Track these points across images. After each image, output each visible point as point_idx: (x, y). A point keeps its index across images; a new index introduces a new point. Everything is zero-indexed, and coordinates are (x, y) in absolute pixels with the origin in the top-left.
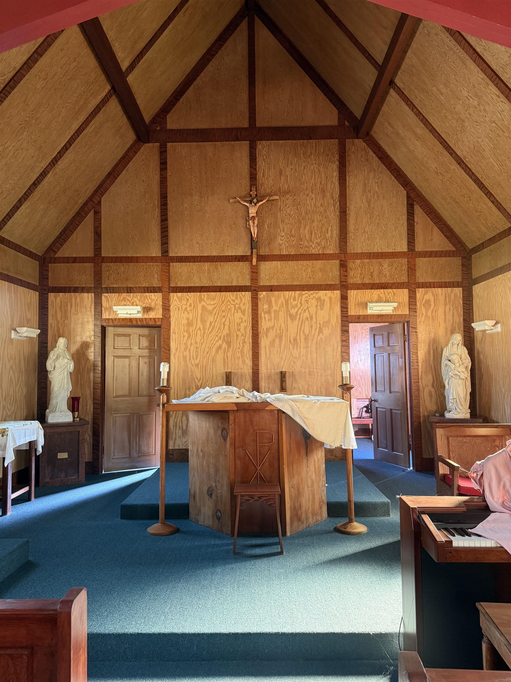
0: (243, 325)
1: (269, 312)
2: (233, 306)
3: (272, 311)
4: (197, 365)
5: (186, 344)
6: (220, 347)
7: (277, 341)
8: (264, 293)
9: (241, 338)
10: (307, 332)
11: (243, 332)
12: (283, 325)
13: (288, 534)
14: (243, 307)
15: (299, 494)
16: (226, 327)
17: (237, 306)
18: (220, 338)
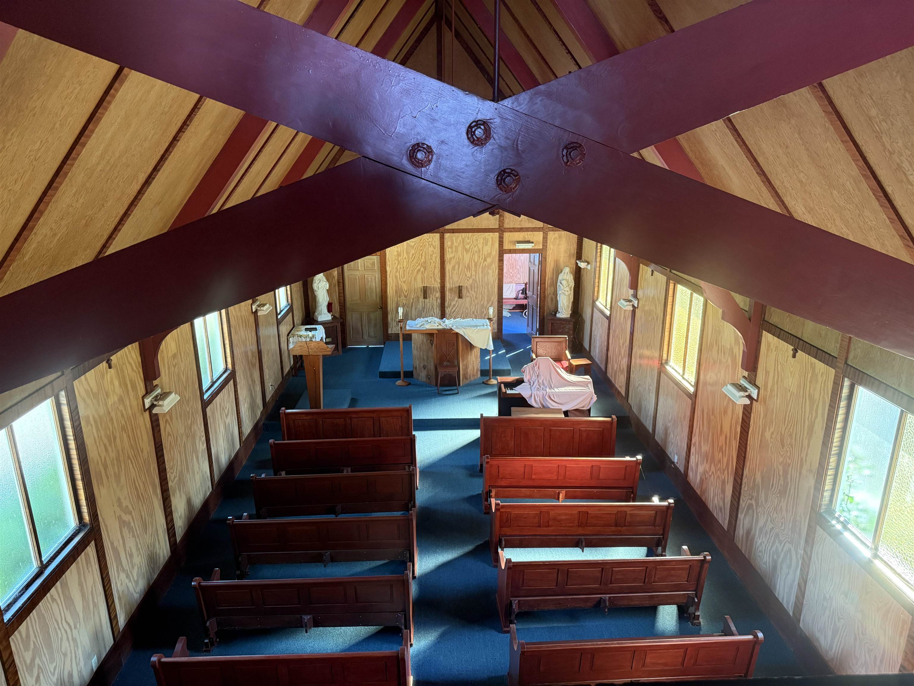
0: (434, 256)
1: (451, 247)
2: (427, 244)
3: (454, 246)
4: (404, 282)
5: (397, 268)
6: (419, 270)
7: (457, 267)
8: (448, 234)
9: (433, 265)
10: (476, 261)
11: (434, 260)
12: (460, 256)
13: (461, 385)
14: (434, 244)
15: (466, 368)
16: (423, 257)
17: (430, 243)
18: (419, 264)
